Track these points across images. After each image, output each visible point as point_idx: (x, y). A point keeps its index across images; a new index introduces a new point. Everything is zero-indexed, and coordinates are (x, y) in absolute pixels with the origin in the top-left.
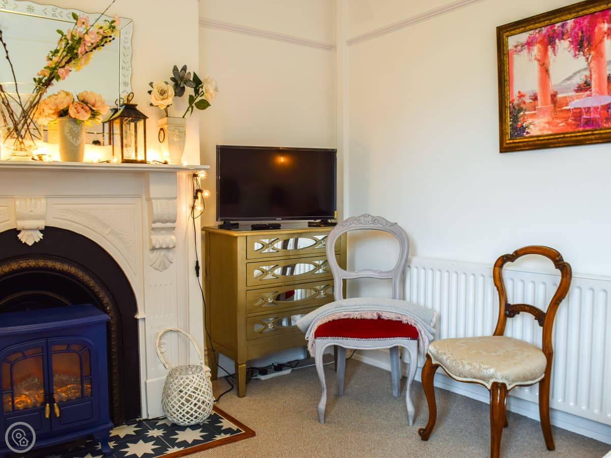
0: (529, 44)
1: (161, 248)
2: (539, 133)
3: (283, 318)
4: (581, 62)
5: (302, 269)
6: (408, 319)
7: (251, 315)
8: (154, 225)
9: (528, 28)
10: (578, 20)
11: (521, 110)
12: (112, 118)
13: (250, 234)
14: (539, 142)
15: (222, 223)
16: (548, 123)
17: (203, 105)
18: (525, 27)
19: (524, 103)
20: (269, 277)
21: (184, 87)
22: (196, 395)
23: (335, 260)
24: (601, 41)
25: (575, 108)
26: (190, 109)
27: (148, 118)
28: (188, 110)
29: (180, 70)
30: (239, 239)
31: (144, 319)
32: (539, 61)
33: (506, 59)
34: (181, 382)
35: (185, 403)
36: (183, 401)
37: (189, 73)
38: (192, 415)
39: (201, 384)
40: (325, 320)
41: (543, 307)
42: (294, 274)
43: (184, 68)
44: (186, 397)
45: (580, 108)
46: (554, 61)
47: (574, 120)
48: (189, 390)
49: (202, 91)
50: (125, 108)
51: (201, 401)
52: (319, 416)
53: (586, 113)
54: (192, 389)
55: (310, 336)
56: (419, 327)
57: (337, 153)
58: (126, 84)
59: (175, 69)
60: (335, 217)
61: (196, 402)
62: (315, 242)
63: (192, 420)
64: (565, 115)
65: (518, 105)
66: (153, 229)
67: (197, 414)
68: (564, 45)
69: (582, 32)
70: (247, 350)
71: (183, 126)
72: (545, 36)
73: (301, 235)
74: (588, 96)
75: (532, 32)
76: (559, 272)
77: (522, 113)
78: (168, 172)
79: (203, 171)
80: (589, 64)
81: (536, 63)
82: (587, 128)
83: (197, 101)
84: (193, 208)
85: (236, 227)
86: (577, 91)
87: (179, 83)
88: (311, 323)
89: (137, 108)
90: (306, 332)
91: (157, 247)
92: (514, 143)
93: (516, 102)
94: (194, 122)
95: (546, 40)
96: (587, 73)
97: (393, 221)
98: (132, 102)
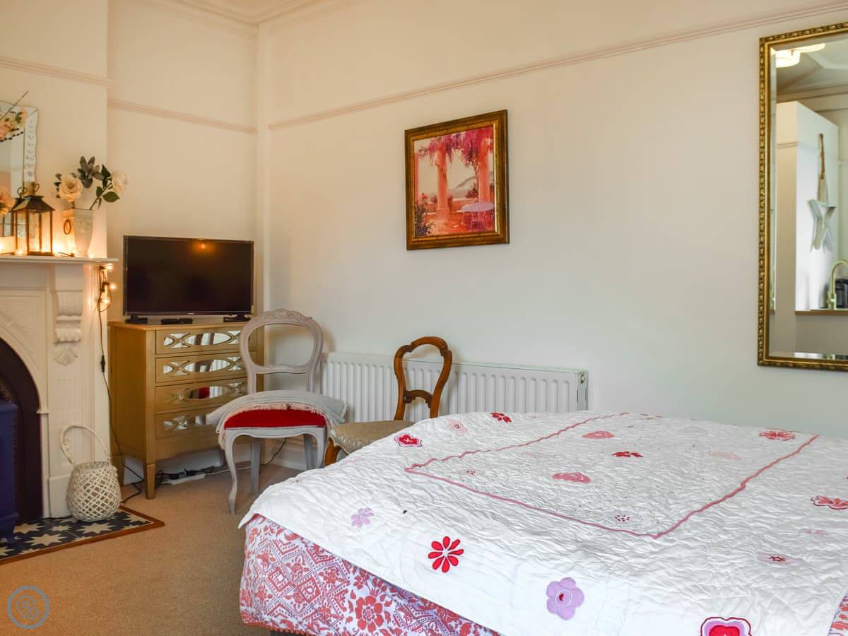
0: (431, 149)
1: (66, 342)
2: (438, 233)
3: (196, 415)
4: (470, 172)
5: (218, 365)
6: (317, 409)
7: (160, 413)
8: (60, 318)
9: (430, 135)
10: (469, 132)
11: (424, 211)
12: (16, 209)
13: (160, 328)
14: (438, 242)
15: (129, 317)
16: (446, 224)
17: (112, 197)
18: (428, 133)
19: (427, 204)
20: (180, 373)
21: (91, 180)
22: (103, 489)
23: (249, 356)
24: (486, 154)
25: (467, 212)
26: (98, 201)
27: (54, 210)
28: (95, 202)
29: (87, 161)
30: (147, 334)
31: (47, 414)
32: (438, 166)
33: (412, 162)
34: (88, 475)
35: (92, 496)
36: (89, 494)
37: (98, 166)
38: (99, 509)
39: (109, 478)
40: (236, 412)
41: (430, 389)
42: (210, 370)
43: (92, 161)
44: (93, 490)
45: (469, 212)
46: (451, 168)
47: (466, 223)
48: (95, 484)
49: (111, 184)
50: (31, 200)
51: (108, 494)
52: (229, 508)
53: (475, 217)
54: (99, 483)
55: (220, 429)
56: (327, 416)
57: (255, 246)
58: (30, 174)
59: (83, 161)
60: (252, 311)
61: (103, 495)
62: (229, 338)
63: (99, 515)
64: (458, 218)
65: (422, 206)
66: (58, 322)
67: (104, 508)
68: (457, 154)
69: (472, 144)
70: (156, 450)
71: (91, 218)
72: (443, 144)
73: (217, 330)
74: (476, 202)
75: (433, 139)
76: (442, 359)
77: (425, 214)
78: (73, 265)
79: (110, 264)
80: (476, 173)
81: (436, 168)
82: (476, 231)
83: (105, 193)
84: (99, 301)
85: (144, 321)
86: (468, 197)
87: (86, 174)
88: (222, 416)
89: (43, 199)
90: (217, 425)
91: (62, 340)
92: (418, 241)
93: (420, 203)
94: (102, 215)
95: (444, 148)
96: (475, 181)
97: (307, 315)
98: (37, 194)
